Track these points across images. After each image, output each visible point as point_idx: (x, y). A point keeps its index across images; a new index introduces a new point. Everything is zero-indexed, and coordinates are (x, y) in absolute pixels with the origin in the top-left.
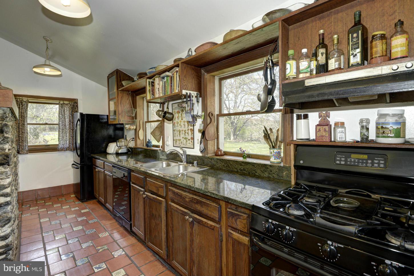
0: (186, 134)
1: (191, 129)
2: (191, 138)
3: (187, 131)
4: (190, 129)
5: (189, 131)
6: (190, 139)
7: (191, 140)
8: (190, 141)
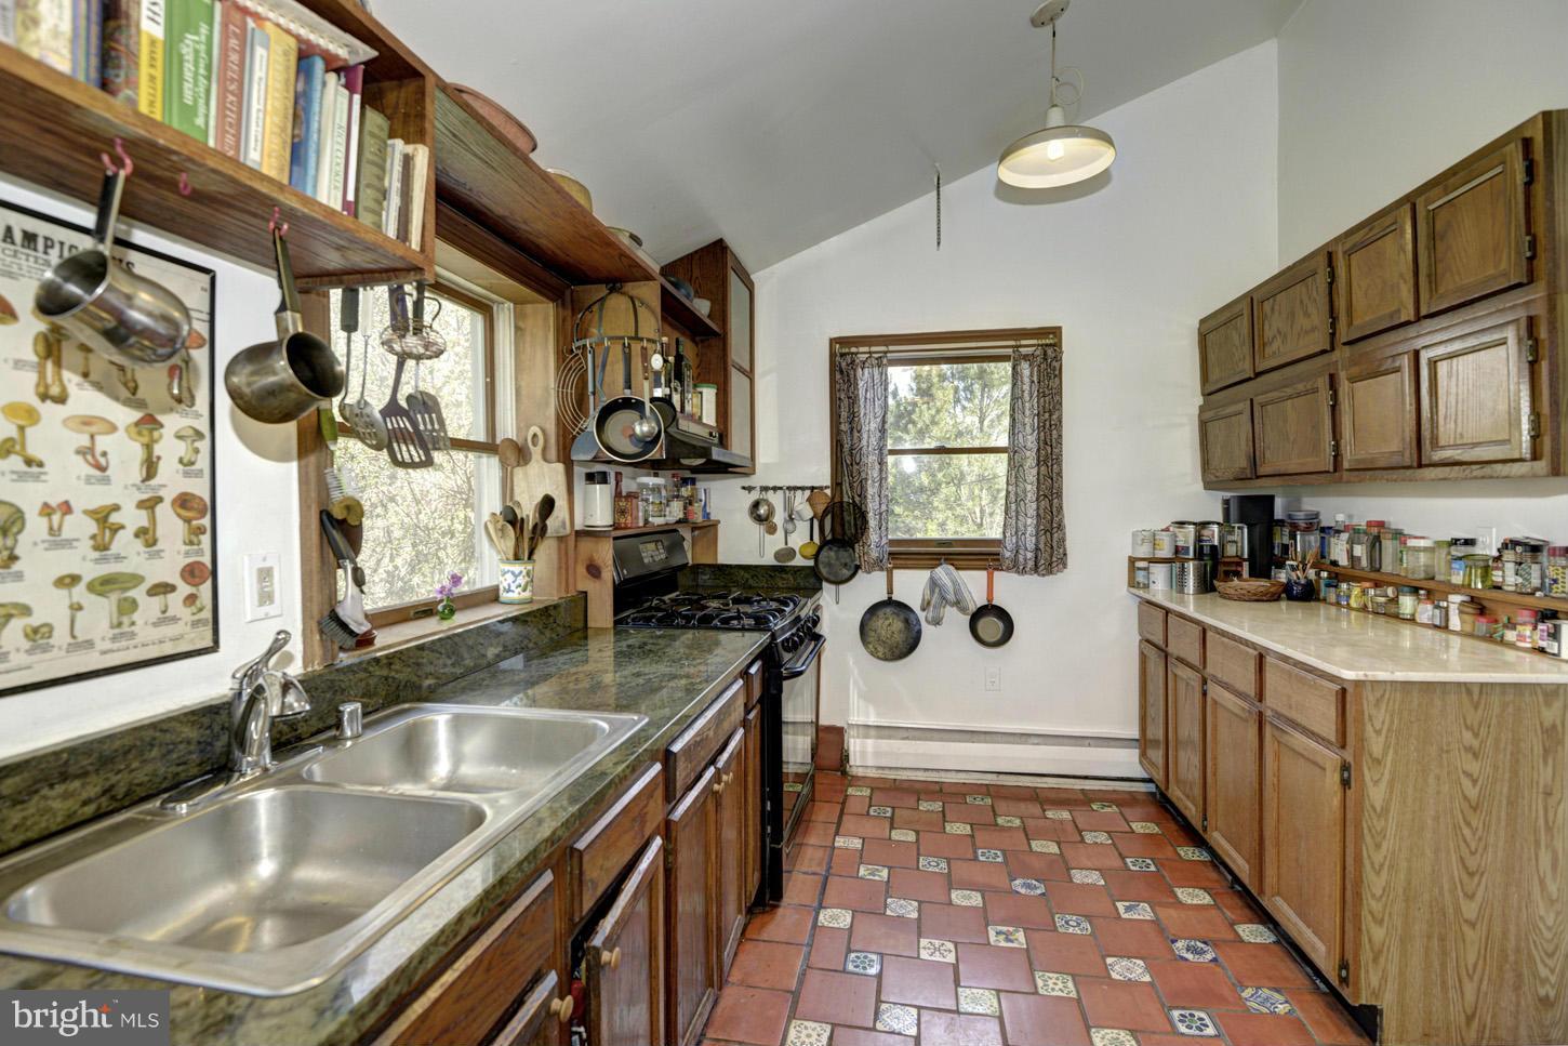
0: (124, 542)
1: (184, 502)
2: (191, 573)
3: (131, 517)
4: (169, 495)
5: (165, 512)
6: (176, 580)
7: (184, 589)
8: (175, 601)
